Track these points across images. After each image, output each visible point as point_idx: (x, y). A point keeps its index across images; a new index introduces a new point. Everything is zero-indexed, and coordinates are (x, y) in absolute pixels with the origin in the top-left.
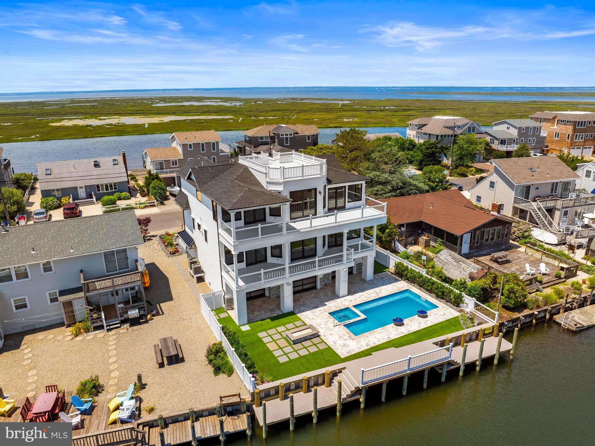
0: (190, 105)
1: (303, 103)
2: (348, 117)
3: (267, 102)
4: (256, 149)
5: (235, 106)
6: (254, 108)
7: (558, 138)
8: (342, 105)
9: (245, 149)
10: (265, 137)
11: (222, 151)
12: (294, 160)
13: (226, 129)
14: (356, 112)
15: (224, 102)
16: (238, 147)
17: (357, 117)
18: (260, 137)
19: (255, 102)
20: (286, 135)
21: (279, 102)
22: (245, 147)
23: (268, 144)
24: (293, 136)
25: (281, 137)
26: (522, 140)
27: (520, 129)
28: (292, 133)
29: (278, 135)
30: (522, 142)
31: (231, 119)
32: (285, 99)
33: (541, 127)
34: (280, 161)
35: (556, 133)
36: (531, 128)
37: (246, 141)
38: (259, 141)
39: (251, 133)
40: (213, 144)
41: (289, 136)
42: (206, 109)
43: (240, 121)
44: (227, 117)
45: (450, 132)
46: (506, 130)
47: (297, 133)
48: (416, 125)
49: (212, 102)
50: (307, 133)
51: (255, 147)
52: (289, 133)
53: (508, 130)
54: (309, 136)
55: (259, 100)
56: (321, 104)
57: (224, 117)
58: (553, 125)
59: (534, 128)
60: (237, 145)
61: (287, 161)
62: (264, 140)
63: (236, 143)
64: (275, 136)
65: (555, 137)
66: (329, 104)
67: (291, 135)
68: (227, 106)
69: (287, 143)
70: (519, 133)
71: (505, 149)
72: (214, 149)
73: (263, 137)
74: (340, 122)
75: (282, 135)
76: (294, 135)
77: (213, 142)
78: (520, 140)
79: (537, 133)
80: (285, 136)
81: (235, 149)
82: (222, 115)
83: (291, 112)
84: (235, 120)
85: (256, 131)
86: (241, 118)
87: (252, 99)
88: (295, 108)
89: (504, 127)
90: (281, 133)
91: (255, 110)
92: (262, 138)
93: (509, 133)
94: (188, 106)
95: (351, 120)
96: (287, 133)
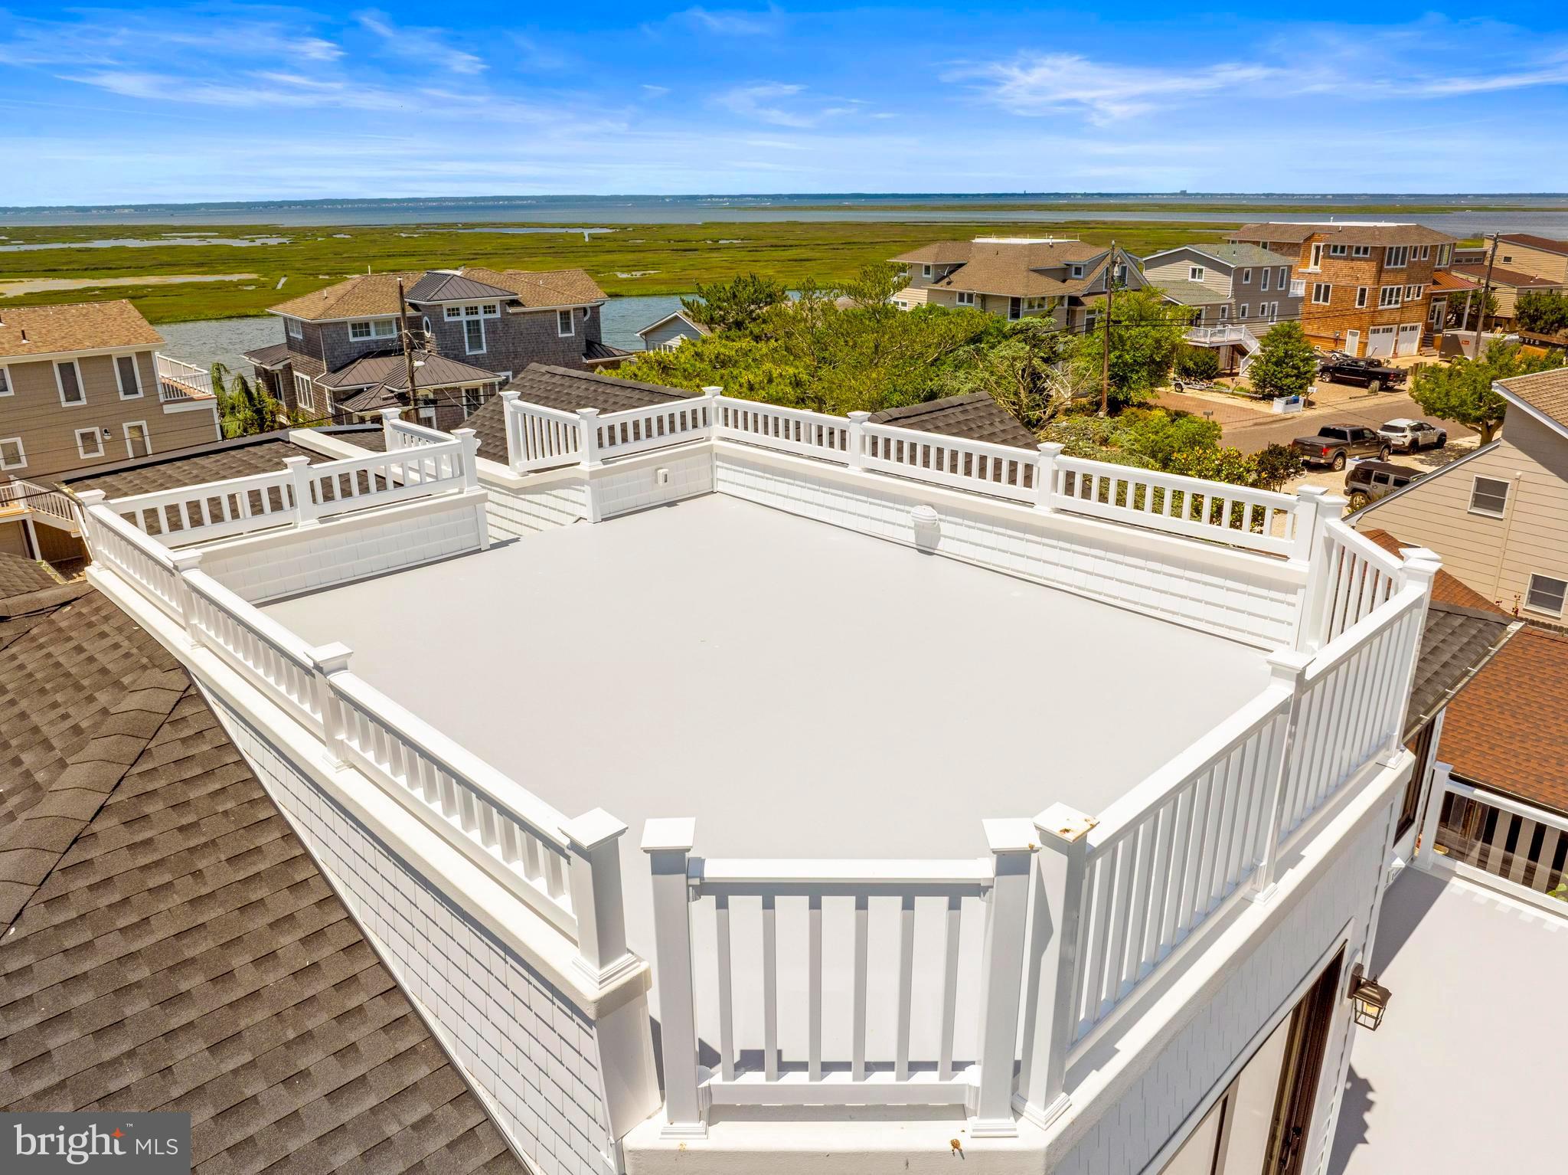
0: (114, 248)
1: (476, 234)
2: (628, 267)
3: (367, 234)
4: (340, 375)
5: (264, 246)
6: (325, 251)
7: (1326, 299)
8: (593, 237)
9: (290, 382)
10: (377, 324)
11: (175, 394)
12: (727, 478)
13: (227, 313)
14: (642, 254)
15: (228, 237)
16: (260, 373)
17: (654, 265)
18: (354, 326)
19: (330, 236)
20: (472, 310)
21: (403, 235)
22: (288, 368)
23: (400, 352)
24: (498, 315)
25: (447, 319)
26: (1244, 308)
27: (1239, 274)
28: (495, 301)
29: (435, 311)
30: (1243, 314)
31: (250, 283)
32: (418, 226)
33: (1290, 267)
34: (598, 497)
35: (1319, 287)
36: (1267, 271)
37: (291, 344)
38: (352, 339)
39: (308, 308)
40: (125, 363)
41: (481, 317)
42: (165, 258)
43: (279, 287)
44: (235, 278)
45: (1053, 288)
46: (1190, 279)
47: (514, 303)
48: (927, 269)
49: (189, 237)
50: (559, 303)
51: (335, 370)
52: (480, 303)
53: (1196, 280)
54: (565, 315)
55: (340, 229)
56: (530, 236)
57: (227, 278)
58: (1305, 261)
59: (1275, 269)
60: (256, 362)
61: (661, 492)
62: (373, 336)
63: (251, 354)
64: (420, 318)
65: (1317, 298)
66: (553, 237)
67: (490, 309)
68: (240, 248)
69: (476, 343)
70: (1236, 285)
71: (1208, 341)
72: (130, 389)
73: (367, 325)
74: (607, 282)
75: (454, 312)
76: (504, 312)
77: (124, 354)
78: (1238, 309)
79: (1281, 286)
80: (463, 318)
81: (244, 383)
82: (218, 273)
83: (443, 257)
84: (263, 285)
85: (332, 301)
86: (283, 280)
87: (318, 229)
88: (456, 247)
89: (1181, 271)
90: (447, 304)
91: (331, 256)
92: (362, 328)
93: (1201, 289)
94: (105, 250)
95: (639, 274)
96: (472, 302)
